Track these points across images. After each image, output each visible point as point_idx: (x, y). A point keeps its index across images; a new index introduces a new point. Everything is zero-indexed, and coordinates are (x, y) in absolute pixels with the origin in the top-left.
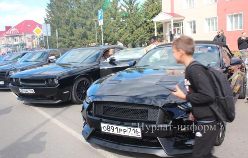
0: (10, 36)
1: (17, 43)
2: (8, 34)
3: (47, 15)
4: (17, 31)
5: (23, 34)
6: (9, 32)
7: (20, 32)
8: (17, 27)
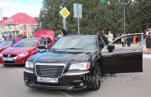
0: (7, 25)
1: (12, 30)
2: (5, 23)
3: (43, 6)
4: (13, 21)
5: (17, 23)
6: (6, 21)
7: (15, 21)
8: (13, 17)
